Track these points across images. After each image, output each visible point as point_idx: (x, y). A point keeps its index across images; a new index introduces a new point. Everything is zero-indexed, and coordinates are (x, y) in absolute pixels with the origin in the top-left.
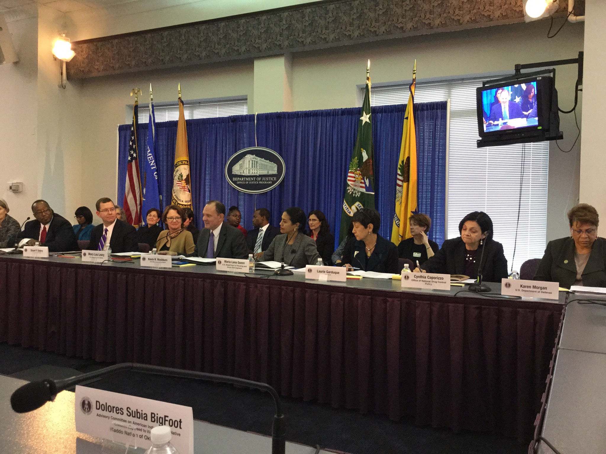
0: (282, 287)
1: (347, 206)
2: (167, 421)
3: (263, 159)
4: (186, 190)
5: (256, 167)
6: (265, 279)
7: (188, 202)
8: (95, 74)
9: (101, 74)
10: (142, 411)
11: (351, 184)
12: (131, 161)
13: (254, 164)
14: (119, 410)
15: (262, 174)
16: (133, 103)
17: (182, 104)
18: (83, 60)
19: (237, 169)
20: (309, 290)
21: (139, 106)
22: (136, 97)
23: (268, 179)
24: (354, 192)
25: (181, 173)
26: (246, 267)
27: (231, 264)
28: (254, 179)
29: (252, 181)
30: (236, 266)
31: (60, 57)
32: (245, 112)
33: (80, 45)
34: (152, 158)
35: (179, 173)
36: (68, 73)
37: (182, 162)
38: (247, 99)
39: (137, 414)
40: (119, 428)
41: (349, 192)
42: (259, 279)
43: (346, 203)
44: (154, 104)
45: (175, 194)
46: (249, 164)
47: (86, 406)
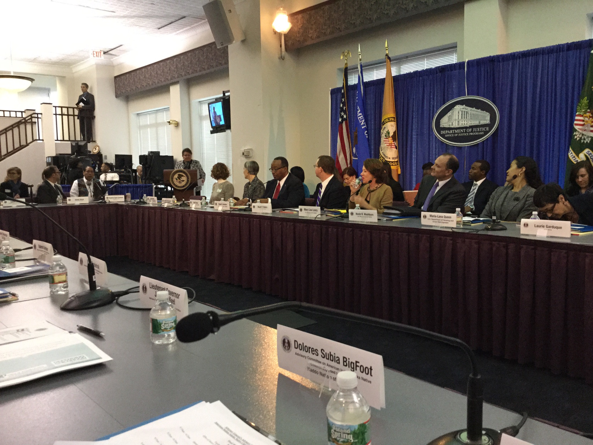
0: (493, 242)
1: (574, 154)
2: (358, 366)
3: (474, 108)
4: (393, 147)
5: (466, 117)
6: (473, 234)
7: (395, 158)
8: (309, 43)
9: (315, 42)
10: (335, 354)
11: (579, 129)
12: (342, 122)
13: (464, 115)
14: (314, 351)
15: (473, 125)
16: (343, 66)
17: (389, 60)
18: (298, 30)
19: (445, 122)
20: (524, 246)
21: (348, 68)
22: (346, 59)
23: (480, 129)
24: (583, 138)
25: (388, 131)
26: (453, 221)
27: (437, 218)
28: (463, 131)
29: (462, 133)
30: (442, 220)
31: (279, 30)
32: (454, 61)
33: (296, 17)
34: (362, 118)
35: (386, 130)
36: (286, 45)
37: (389, 119)
38: (456, 47)
39: (330, 357)
40: (315, 369)
41: (576, 138)
42: (468, 234)
43: (572, 151)
44: (362, 64)
45: (382, 151)
46: (458, 116)
47: (286, 345)
